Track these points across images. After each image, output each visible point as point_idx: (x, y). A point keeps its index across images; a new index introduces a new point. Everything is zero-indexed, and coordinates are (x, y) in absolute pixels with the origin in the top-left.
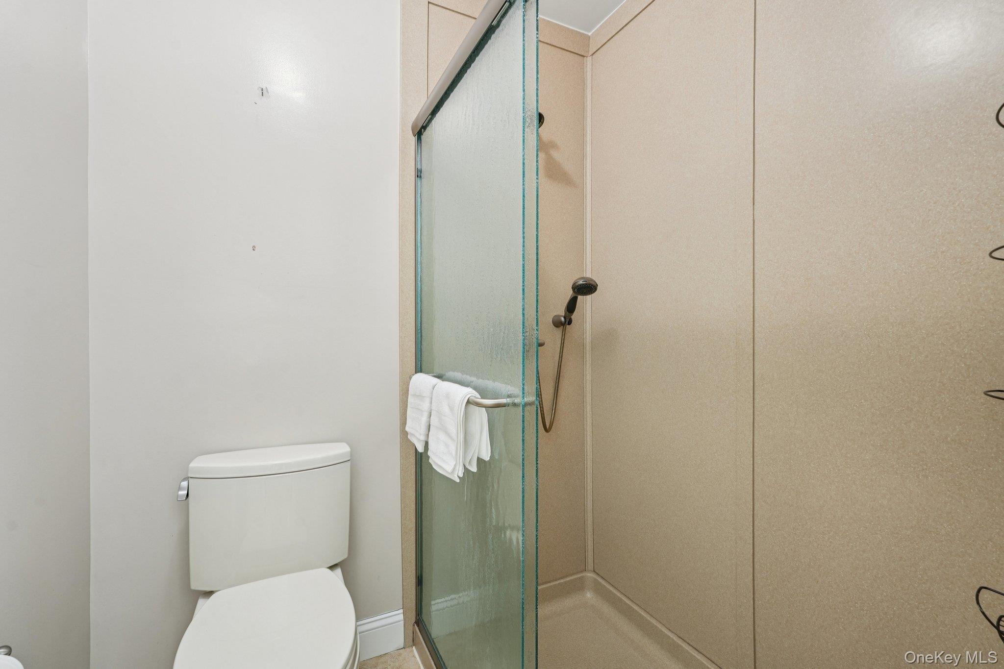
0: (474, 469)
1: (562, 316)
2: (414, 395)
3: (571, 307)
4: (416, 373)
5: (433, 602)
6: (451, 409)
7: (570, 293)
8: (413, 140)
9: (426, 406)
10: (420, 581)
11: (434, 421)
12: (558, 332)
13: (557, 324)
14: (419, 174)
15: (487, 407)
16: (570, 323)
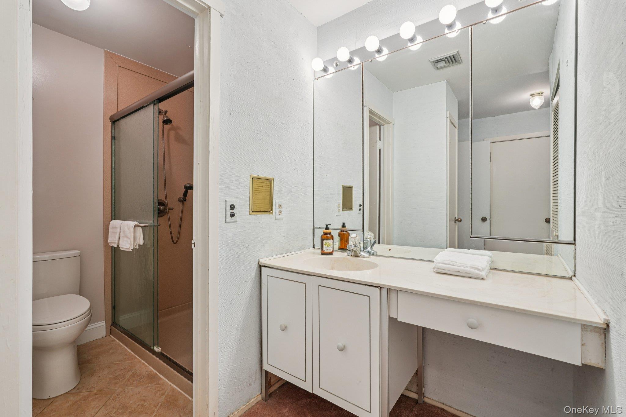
0: (137, 248)
1: (182, 198)
2: (113, 228)
3: (185, 194)
4: (112, 220)
5: (121, 317)
6: (129, 229)
7: (184, 190)
8: (110, 124)
9: (118, 230)
10: (114, 308)
11: (122, 235)
12: (181, 204)
13: (180, 201)
14: (113, 138)
15: (142, 227)
16: (185, 200)
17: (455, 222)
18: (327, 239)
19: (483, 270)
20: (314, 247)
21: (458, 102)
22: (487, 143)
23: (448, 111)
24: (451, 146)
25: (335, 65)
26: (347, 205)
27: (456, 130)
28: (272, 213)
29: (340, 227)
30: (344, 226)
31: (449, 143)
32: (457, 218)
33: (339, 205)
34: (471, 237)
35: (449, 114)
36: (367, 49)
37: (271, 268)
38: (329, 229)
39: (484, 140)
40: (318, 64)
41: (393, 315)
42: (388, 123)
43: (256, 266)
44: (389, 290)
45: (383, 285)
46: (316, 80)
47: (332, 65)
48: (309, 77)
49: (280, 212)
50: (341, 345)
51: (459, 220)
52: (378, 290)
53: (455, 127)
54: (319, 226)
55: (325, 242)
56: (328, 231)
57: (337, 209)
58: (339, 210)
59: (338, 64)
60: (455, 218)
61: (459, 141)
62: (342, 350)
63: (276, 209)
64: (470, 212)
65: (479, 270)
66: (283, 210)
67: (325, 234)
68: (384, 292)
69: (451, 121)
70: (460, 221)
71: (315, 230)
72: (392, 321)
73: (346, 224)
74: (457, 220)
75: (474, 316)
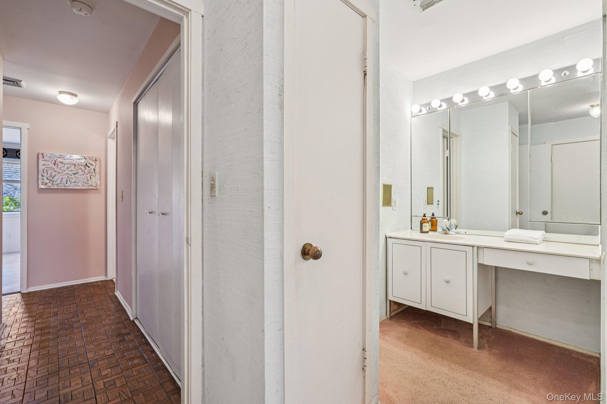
17: (516, 215)
18: (425, 222)
19: (537, 239)
20: (411, 229)
21: (519, 114)
22: (548, 146)
23: (510, 126)
24: (513, 153)
25: (428, 108)
26: (430, 202)
27: (518, 138)
28: (391, 206)
29: (431, 216)
30: (433, 215)
31: (511, 150)
32: (518, 211)
33: (425, 201)
34: (530, 221)
35: (511, 127)
36: (454, 101)
37: (395, 238)
38: (425, 216)
39: (545, 143)
40: (416, 109)
41: (481, 262)
42: (456, 136)
43: (384, 237)
44: (478, 247)
45: (474, 245)
46: (413, 118)
47: (426, 108)
48: (409, 115)
49: (395, 205)
50: (447, 279)
51: (520, 213)
52: (471, 248)
53: (516, 136)
54: (416, 215)
55: (424, 225)
56: (425, 218)
57: (424, 203)
58: (425, 204)
59: (430, 108)
60: (517, 211)
61: (520, 145)
62: (447, 282)
63: (393, 203)
64: (529, 206)
65: (535, 239)
66: (397, 204)
67: (423, 219)
68: (475, 249)
69: (512, 133)
70: (522, 214)
71: (412, 217)
72: (480, 266)
73: (434, 214)
74: (519, 213)
75: (531, 258)
